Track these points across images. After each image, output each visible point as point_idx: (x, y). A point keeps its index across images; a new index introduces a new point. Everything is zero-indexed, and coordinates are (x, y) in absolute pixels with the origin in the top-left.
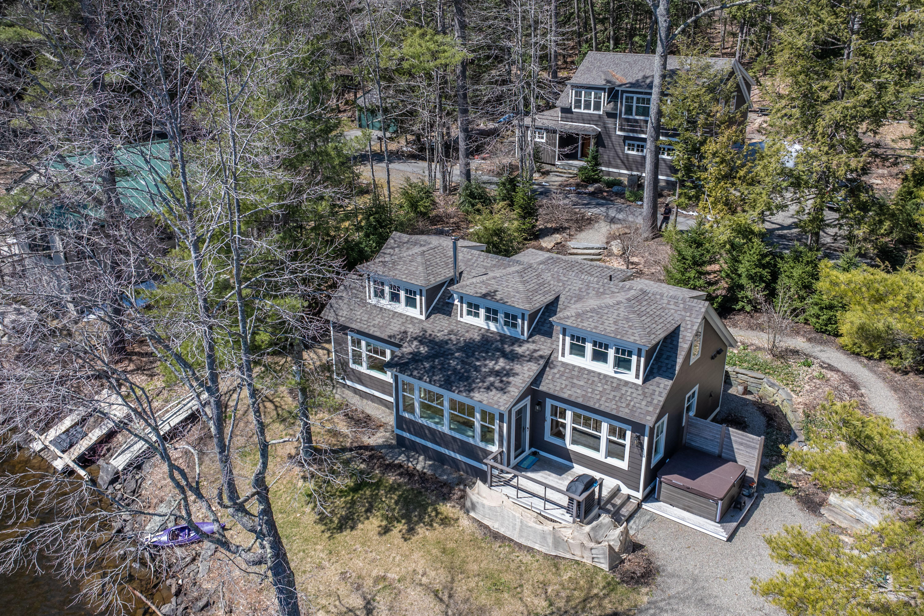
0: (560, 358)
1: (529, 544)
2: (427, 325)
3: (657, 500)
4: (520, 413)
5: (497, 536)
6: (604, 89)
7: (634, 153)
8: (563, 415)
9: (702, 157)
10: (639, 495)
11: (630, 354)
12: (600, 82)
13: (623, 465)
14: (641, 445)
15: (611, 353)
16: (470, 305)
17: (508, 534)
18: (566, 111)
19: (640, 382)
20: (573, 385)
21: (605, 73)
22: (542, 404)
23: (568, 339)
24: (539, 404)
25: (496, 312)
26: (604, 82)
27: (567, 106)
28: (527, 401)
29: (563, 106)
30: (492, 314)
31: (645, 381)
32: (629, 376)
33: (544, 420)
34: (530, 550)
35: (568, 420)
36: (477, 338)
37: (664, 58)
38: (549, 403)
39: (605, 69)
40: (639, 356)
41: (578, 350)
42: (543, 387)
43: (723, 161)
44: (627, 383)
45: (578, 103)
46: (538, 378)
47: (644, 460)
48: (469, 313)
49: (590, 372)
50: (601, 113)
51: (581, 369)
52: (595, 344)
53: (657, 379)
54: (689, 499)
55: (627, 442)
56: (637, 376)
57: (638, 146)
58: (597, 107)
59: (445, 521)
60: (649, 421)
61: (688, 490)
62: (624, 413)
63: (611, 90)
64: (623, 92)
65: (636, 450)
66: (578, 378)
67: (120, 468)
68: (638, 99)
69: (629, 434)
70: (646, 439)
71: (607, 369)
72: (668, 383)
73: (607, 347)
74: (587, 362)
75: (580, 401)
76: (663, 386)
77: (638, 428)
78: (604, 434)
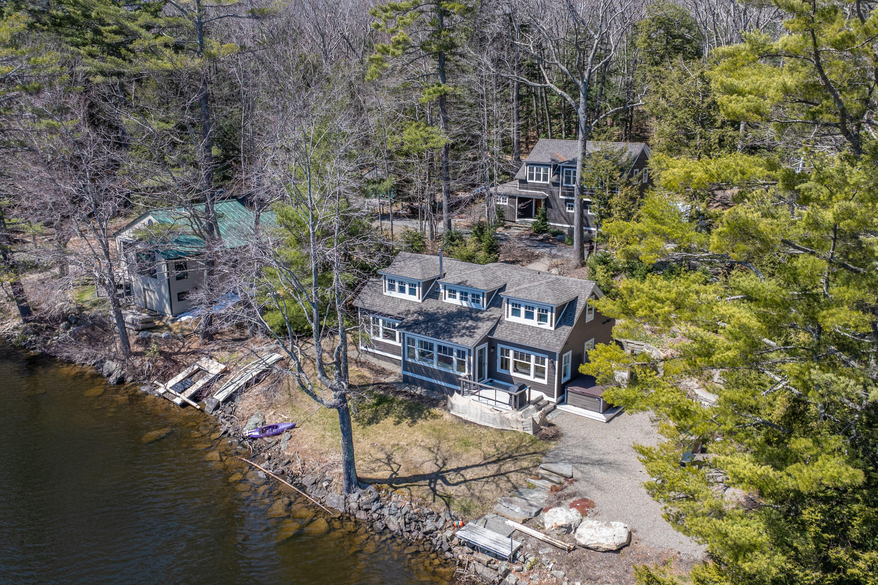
0: (506, 319)
1: (486, 424)
2: (423, 305)
3: (566, 404)
4: (481, 351)
5: (466, 422)
6: (550, 166)
8: (508, 354)
9: (610, 208)
10: (554, 400)
11: (547, 311)
12: (547, 160)
13: (545, 382)
14: (554, 366)
15: (536, 312)
16: (450, 291)
17: (473, 420)
18: (523, 182)
19: (553, 328)
20: (514, 333)
22: (495, 348)
23: (510, 306)
24: (494, 348)
25: (466, 294)
26: (550, 161)
27: (524, 178)
28: (486, 345)
29: (521, 178)
30: (464, 296)
31: (556, 328)
32: (547, 326)
33: (497, 358)
34: (486, 427)
35: (511, 357)
36: (455, 310)
37: (584, 141)
38: (499, 346)
39: (551, 151)
40: (552, 312)
41: (516, 312)
42: (496, 336)
43: (623, 209)
44: (545, 330)
45: (531, 177)
46: (492, 331)
47: (556, 376)
48: (450, 296)
49: (523, 325)
50: (548, 183)
51: (519, 325)
52: (526, 307)
53: (563, 326)
54: (585, 400)
55: (546, 366)
56: (551, 325)
58: (545, 178)
59: (435, 417)
60: (557, 350)
61: (583, 394)
62: (544, 346)
63: (555, 166)
64: (563, 167)
65: (551, 371)
66: (516, 329)
67: (221, 400)
69: (547, 360)
70: (557, 362)
71: (534, 322)
72: (570, 328)
73: (533, 308)
74: (522, 320)
75: (517, 342)
76: (566, 330)
77: (552, 355)
78: (532, 363)
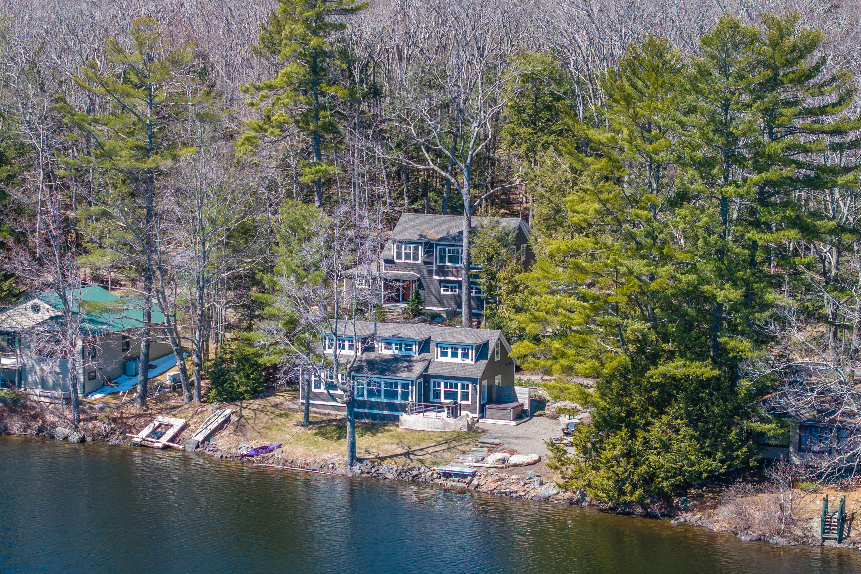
0: (436, 360)
2: (362, 356)
3: (486, 418)
4: (420, 384)
6: (421, 243)
7: (449, 293)
8: (439, 386)
9: (497, 281)
10: (477, 416)
11: (468, 350)
12: (416, 238)
13: (469, 403)
14: (476, 390)
15: (460, 351)
16: (386, 344)
17: (421, 429)
18: (389, 262)
19: (473, 362)
21: (419, 230)
22: (429, 383)
23: (439, 349)
24: (427, 382)
25: (400, 345)
26: (418, 237)
27: (390, 258)
28: (422, 380)
29: (386, 257)
30: (398, 345)
31: (475, 362)
32: (469, 361)
33: (430, 390)
35: (442, 388)
36: (391, 357)
38: (432, 380)
39: (418, 227)
40: (472, 350)
41: (444, 354)
42: (430, 371)
44: (468, 364)
45: (399, 256)
46: (426, 369)
47: (478, 397)
48: (386, 348)
49: (451, 363)
50: (419, 262)
51: (446, 363)
52: (452, 349)
53: (481, 360)
54: (500, 413)
55: (470, 391)
56: (472, 360)
57: (452, 287)
58: (416, 258)
60: (479, 375)
61: (498, 409)
62: (468, 375)
63: (426, 244)
64: (437, 245)
65: (474, 393)
66: (445, 366)
67: (201, 440)
68: (449, 250)
69: (470, 386)
70: (478, 386)
71: (459, 360)
72: (486, 361)
73: (458, 349)
74: (449, 359)
75: (447, 374)
76: (483, 363)
77: (474, 381)
78: (459, 390)
